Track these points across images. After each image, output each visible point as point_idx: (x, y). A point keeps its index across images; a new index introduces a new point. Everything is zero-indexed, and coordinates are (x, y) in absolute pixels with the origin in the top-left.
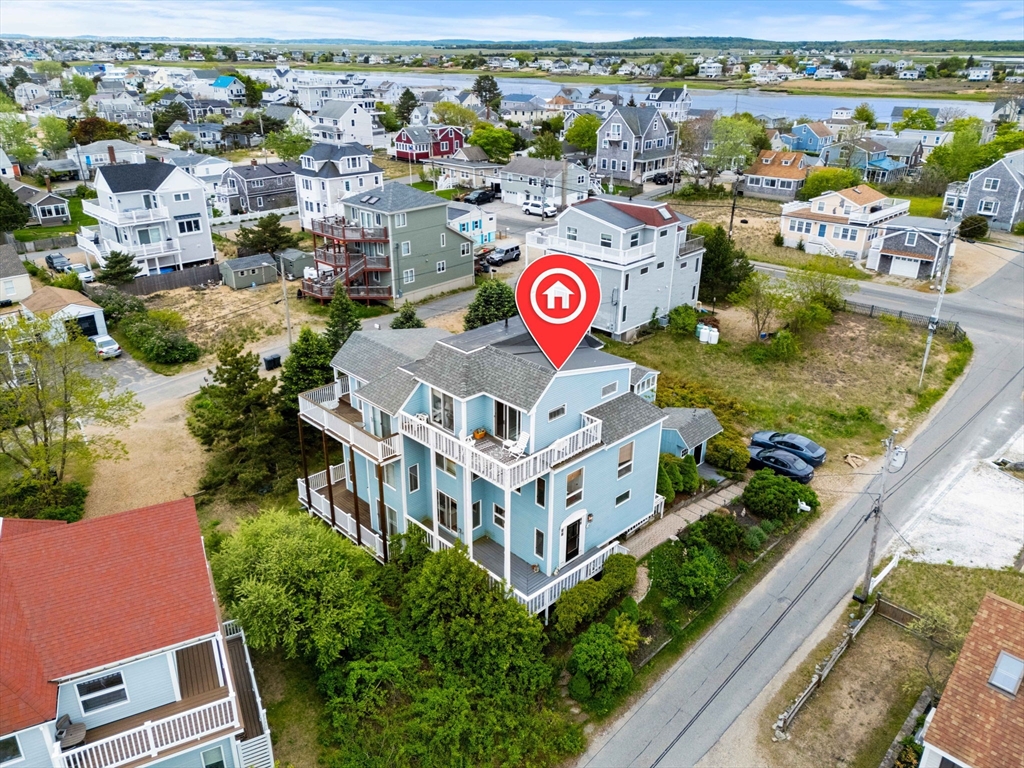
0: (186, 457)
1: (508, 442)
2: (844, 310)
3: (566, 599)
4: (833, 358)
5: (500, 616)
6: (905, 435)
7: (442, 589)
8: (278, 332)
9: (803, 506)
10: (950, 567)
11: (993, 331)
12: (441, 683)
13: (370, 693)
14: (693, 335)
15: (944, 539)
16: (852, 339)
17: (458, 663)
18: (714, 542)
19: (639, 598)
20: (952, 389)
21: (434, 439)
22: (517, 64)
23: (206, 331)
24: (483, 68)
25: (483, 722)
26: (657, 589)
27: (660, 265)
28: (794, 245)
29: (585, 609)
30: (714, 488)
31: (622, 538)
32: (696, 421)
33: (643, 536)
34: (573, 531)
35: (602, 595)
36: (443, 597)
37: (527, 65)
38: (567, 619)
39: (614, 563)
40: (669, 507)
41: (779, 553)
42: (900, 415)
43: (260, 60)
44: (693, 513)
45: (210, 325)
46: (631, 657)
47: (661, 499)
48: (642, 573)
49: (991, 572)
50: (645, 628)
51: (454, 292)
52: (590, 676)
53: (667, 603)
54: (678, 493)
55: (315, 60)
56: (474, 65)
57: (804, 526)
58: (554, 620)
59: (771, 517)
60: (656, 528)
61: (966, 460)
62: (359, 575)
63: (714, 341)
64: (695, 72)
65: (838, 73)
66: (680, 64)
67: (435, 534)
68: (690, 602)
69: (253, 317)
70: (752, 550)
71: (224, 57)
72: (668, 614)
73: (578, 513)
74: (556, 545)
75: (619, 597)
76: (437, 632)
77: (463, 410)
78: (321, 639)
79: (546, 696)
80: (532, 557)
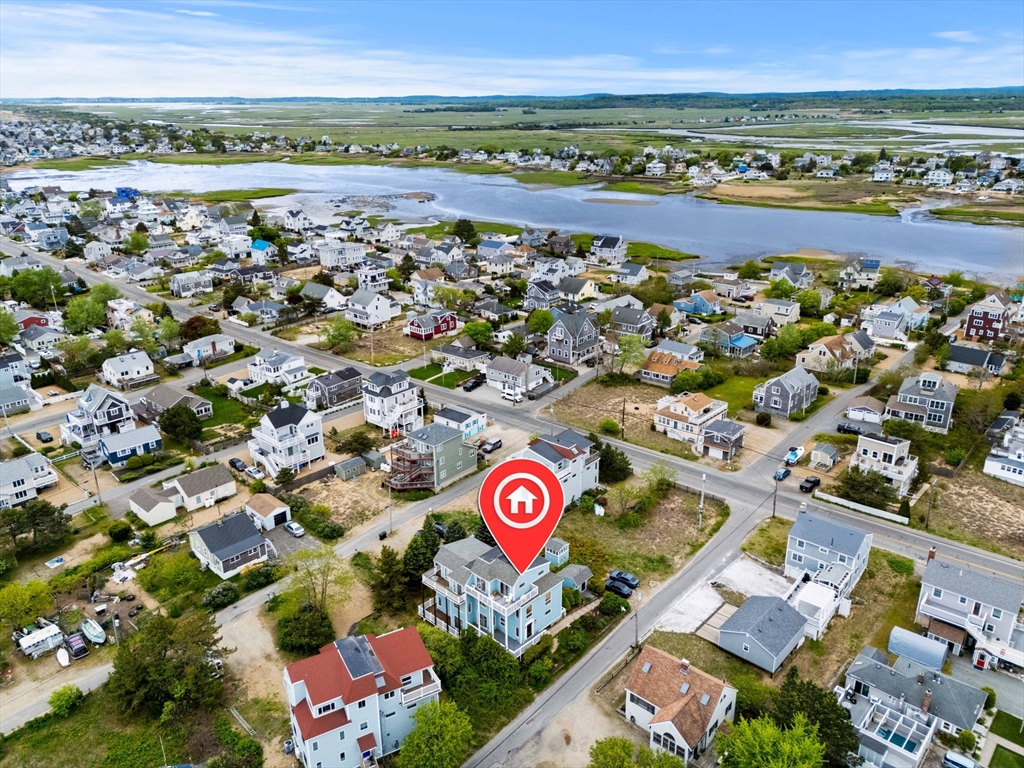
0: (361, 593)
1: (505, 597)
2: (674, 487)
3: (527, 652)
4: (659, 522)
5: (505, 659)
6: (679, 569)
7: (485, 650)
8: (378, 513)
9: (623, 609)
10: (672, 633)
11: (745, 501)
12: (486, 682)
13: (464, 686)
14: (592, 510)
15: (674, 621)
16: (672, 509)
17: (491, 675)
18: (584, 627)
19: (553, 651)
20: (710, 541)
21: (479, 596)
22: (486, 156)
23: (341, 515)
24: (455, 160)
25: (501, 693)
26: (560, 647)
27: (574, 476)
28: (662, 431)
29: (533, 655)
30: (589, 601)
31: (549, 627)
32: (581, 573)
33: (557, 625)
34: (529, 627)
35: (539, 650)
36: (485, 653)
37: (495, 157)
38: (528, 659)
39: (545, 638)
40: (568, 612)
41: (610, 630)
42: (681, 558)
43: (247, 151)
44: (577, 615)
45: (342, 510)
46: (550, 671)
47: (565, 610)
48: (556, 641)
49: (684, 634)
50: (555, 661)
51: (466, 477)
52: (535, 677)
53: (563, 651)
54: (572, 606)
55: (299, 149)
56: (446, 157)
57: (623, 617)
58: (523, 660)
59: (608, 615)
60: (563, 621)
61: (700, 583)
62: (456, 646)
63: (602, 514)
64: (643, 171)
65: (764, 174)
66: (630, 163)
67: (479, 629)
68: (572, 651)
69: (362, 502)
70: (600, 629)
71: (213, 149)
72: (564, 656)
73: (531, 620)
74: (523, 632)
75: (546, 650)
76: (484, 665)
77: (489, 586)
78: (448, 668)
79: (521, 684)
80: (515, 637)
